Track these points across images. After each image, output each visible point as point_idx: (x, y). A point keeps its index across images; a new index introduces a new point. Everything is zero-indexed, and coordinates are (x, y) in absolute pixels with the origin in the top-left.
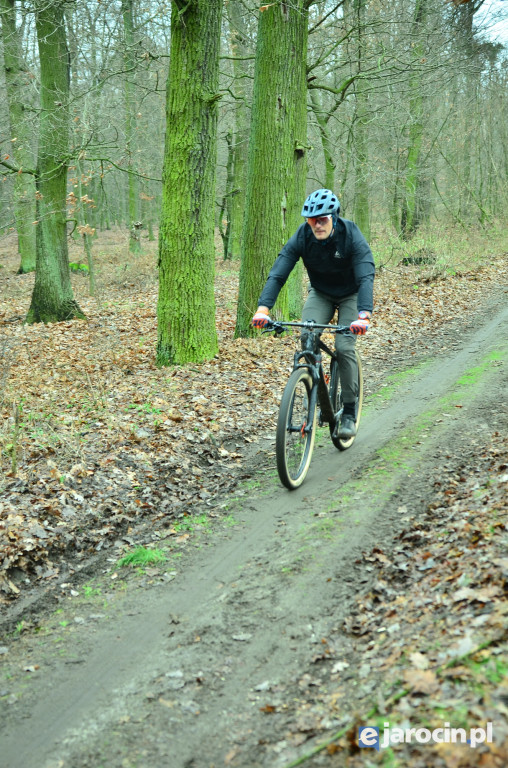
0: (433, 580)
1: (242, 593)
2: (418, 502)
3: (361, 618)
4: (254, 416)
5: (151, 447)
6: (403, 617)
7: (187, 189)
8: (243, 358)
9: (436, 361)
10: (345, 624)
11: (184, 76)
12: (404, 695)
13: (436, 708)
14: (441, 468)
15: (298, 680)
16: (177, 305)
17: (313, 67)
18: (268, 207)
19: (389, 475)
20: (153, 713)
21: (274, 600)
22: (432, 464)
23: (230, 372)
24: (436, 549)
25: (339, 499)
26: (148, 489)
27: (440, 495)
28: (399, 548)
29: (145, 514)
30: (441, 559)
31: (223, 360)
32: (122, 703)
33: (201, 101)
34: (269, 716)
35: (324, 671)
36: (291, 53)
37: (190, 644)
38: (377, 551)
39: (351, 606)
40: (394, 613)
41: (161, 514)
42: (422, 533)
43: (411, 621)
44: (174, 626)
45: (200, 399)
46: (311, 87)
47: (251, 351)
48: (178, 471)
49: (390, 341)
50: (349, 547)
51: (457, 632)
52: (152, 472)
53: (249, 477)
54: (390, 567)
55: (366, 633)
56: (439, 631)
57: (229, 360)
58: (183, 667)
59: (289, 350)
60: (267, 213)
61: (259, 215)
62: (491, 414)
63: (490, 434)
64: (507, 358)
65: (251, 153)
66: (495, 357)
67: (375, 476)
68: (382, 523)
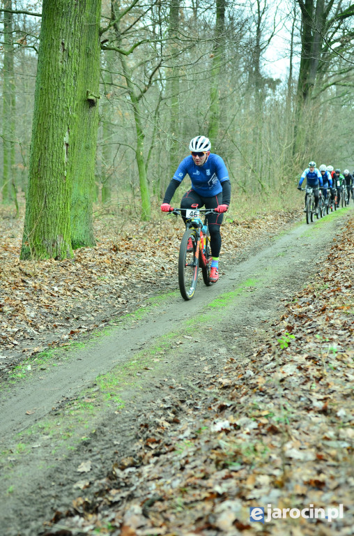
2: (111, 454)
8: (15, 277)
14: (159, 401)
17: (105, 30)
18: (51, 141)
19: (94, 411)
22: (150, 396)
27: (140, 444)
46: (104, 48)
49: (163, 268)
59: (64, 272)
60: (50, 146)
61: (43, 148)
62: (233, 337)
63: (225, 360)
64: (260, 284)
65: (37, 91)
66: (251, 283)
67: (77, 412)
68: (44, 493)
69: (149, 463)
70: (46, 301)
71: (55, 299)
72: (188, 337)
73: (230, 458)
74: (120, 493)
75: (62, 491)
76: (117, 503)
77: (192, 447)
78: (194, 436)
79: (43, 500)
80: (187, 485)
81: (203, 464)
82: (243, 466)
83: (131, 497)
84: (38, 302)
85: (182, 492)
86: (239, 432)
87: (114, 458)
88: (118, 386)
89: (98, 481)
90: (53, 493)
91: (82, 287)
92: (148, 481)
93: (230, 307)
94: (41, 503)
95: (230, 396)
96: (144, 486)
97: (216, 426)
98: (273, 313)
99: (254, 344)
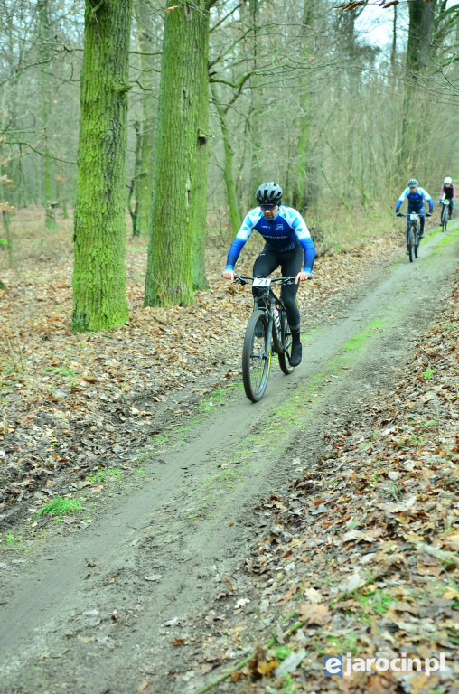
0: (325, 524)
1: (152, 538)
2: (310, 454)
3: (261, 559)
4: (162, 377)
5: (68, 406)
6: (298, 557)
7: (100, 171)
8: (151, 325)
9: (325, 328)
10: (246, 564)
11: (96, 68)
12: (300, 627)
13: (329, 637)
14: (330, 423)
15: (204, 616)
16: (91, 277)
17: (214, 63)
18: (174, 188)
19: (284, 430)
20: (72, 649)
21: (182, 544)
22: (322, 420)
23: (140, 338)
24: (327, 496)
25: (240, 452)
26: (65, 445)
27: (330, 448)
28: (294, 496)
29: (63, 468)
30: (331, 505)
31: (133, 327)
32: (43, 640)
33: (113, 91)
34: (179, 649)
35: (228, 606)
36: (195, 49)
37: (105, 585)
38: (274, 498)
39: (252, 548)
40: (290, 553)
41: (77, 468)
42: (314, 482)
43: (305, 560)
44: (90, 569)
45: (112, 362)
46: (212, 81)
47: (159, 319)
48: (93, 428)
50: (249, 496)
51: (347, 569)
52: (69, 429)
53: (158, 433)
54: (286, 512)
55: (265, 572)
56: (331, 569)
57: (138, 327)
58: (99, 606)
59: (193, 319)
60: (173, 194)
61: (165, 195)
62: (374, 375)
63: (373, 393)
64: (387, 325)
65: (158, 139)
66: (377, 324)
67: (272, 431)
68: (279, 473)
69: (342, 455)
70: (191, 348)
71: (197, 346)
72: (335, 376)
77: (371, 445)
78: (368, 440)
81: (383, 451)
84: (184, 349)
87: (314, 456)
89: (312, 466)
91: (216, 334)
92: (348, 463)
93: (364, 349)
95: (387, 416)
96: (346, 465)
98: (405, 353)
99: (394, 380)
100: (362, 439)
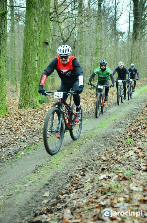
4: (8, 139)
8: (17, 116)
9: (92, 119)
14: (77, 167)
17: (52, 13)
18: (30, 59)
19: (50, 171)
22: (73, 164)
23: (8, 121)
31: (8, 116)
36: (39, 2)
42: (45, 217)
46: (52, 21)
47: (21, 113)
57: (10, 116)
59: (36, 113)
60: (30, 62)
61: (27, 62)
62: (107, 140)
63: (104, 149)
64: (118, 117)
65: (24, 39)
66: (114, 117)
67: (43, 171)
68: (30, 205)
69: (73, 192)
70: (29, 126)
71: (33, 125)
72: (88, 140)
73: (107, 190)
74: (61, 205)
75: (37, 204)
76: (60, 209)
77: (91, 186)
78: (91, 181)
79: (30, 208)
80: (89, 202)
81: (96, 193)
82: (113, 194)
83: (66, 207)
84: (26, 126)
85: (87, 204)
86: (110, 179)
87: (58, 190)
88: (60, 160)
89: (52, 200)
90: (34, 205)
91: (44, 120)
92: (73, 200)
93: (105, 127)
94: (29, 209)
95: (106, 164)
96: (71, 202)
97: (101, 177)
98: (124, 129)
99: (116, 143)
100: (89, 180)
